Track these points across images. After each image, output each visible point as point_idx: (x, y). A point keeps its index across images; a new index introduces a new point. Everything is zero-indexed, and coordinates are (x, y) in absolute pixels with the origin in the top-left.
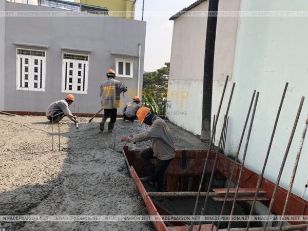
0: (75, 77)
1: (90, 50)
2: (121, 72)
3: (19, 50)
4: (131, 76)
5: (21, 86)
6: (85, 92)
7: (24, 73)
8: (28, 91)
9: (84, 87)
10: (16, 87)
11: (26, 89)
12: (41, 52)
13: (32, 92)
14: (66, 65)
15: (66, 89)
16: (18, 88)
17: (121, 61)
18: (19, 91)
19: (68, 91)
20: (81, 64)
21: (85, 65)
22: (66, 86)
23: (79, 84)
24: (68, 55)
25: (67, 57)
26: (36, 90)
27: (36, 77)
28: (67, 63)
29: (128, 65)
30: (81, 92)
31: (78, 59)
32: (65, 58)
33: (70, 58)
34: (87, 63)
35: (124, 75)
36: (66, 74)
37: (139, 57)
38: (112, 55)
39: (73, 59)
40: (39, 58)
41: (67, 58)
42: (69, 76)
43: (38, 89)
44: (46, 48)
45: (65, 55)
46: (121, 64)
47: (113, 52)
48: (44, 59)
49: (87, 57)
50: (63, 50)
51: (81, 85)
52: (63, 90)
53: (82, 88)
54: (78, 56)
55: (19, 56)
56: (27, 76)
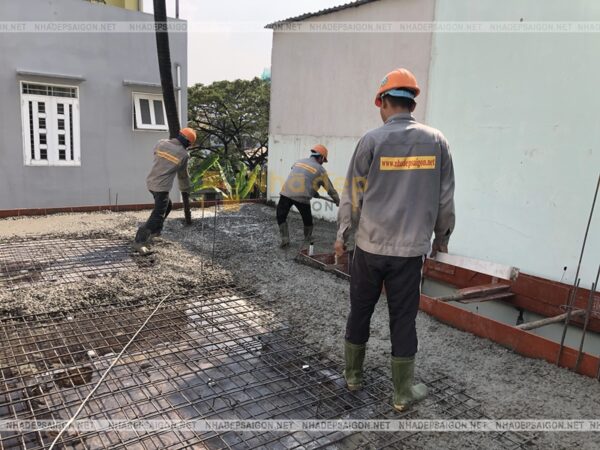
0: (52, 132)
2: (146, 120)
6: (77, 162)
9: (72, 152)
14: (31, 107)
15: (33, 157)
17: (144, 97)
19: (38, 162)
20: (62, 105)
21: (71, 106)
22: (33, 152)
23: (62, 147)
24: (31, 86)
25: (29, 89)
28: (30, 103)
29: (158, 106)
30: (68, 162)
31: (55, 94)
32: (25, 92)
34: (75, 102)
35: (153, 126)
36: (32, 127)
37: (177, 90)
39: (44, 93)
41: (30, 92)
42: (37, 131)
45: (24, 86)
46: (144, 104)
47: (127, 81)
49: (74, 90)
50: (21, 75)
51: (67, 147)
52: (28, 161)
53: (68, 154)
54: (55, 88)
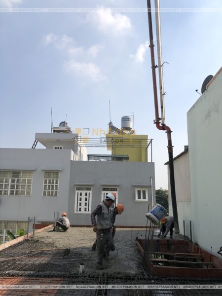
1: (118, 184)
2: (139, 197)
3: (77, 188)
4: (147, 199)
5: (77, 210)
7: (79, 202)
8: (81, 214)
10: (74, 211)
11: (80, 212)
12: (89, 188)
13: (83, 214)
14: (104, 195)
16: (76, 212)
17: (139, 189)
18: (76, 214)
24: (105, 188)
26: (86, 212)
27: (86, 204)
28: (104, 193)
29: (144, 192)
31: (112, 190)
35: (142, 199)
37: (151, 187)
38: (133, 186)
40: (88, 192)
44: (92, 185)
45: (103, 188)
46: (139, 192)
47: (133, 184)
48: (91, 192)
49: (117, 189)
50: (102, 185)
54: (111, 188)
55: (77, 192)
56: (80, 204)
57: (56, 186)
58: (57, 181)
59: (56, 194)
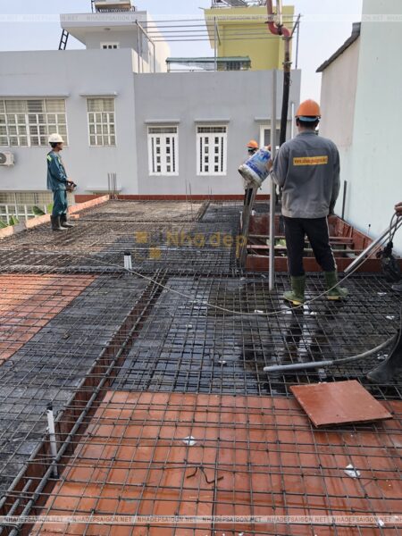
0: (212, 155)
1: (228, 119)
3: (150, 129)
5: (154, 170)
6: (224, 173)
7: (156, 155)
8: (161, 176)
9: (222, 167)
10: (148, 172)
11: (158, 174)
12: (172, 128)
13: (164, 177)
14: (201, 141)
15: (201, 170)
16: (151, 174)
17: (267, 128)
18: (151, 177)
19: (204, 173)
20: (218, 138)
21: (222, 138)
22: (201, 167)
23: (216, 164)
24: (202, 128)
25: (201, 130)
26: (169, 174)
27: (168, 158)
28: (201, 138)
30: (219, 173)
31: (215, 132)
32: (199, 132)
33: (205, 132)
34: (224, 135)
36: (201, 153)
37: (291, 121)
39: (209, 132)
40: (170, 136)
41: (202, 132)
42: (204, 155)
43: (171, 174)
44: (177, 123)
45: (199, 128)
46: (267, 132)
47: (257, 118)
48: (175, 136)
49: (225, 128)
50: (197, 122)
51: (219, 164)
52: (198, 173)
53: (219, 169)
54: (215, 128)
55: (150, 136)
56: (159, 158)
57: (112, 126)
58: (112, 116)
59: (113, 143)
